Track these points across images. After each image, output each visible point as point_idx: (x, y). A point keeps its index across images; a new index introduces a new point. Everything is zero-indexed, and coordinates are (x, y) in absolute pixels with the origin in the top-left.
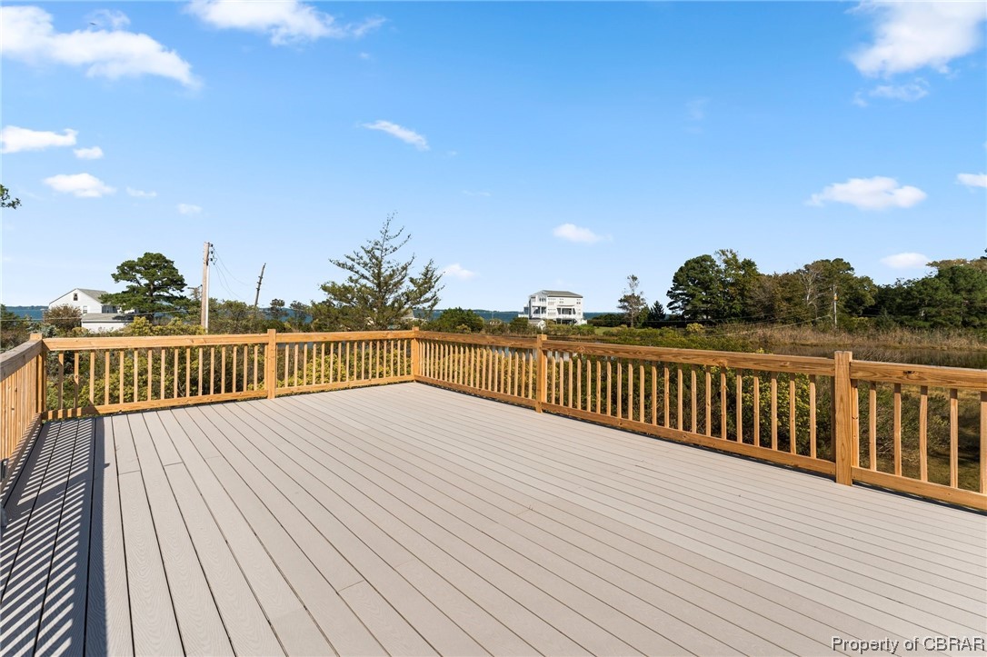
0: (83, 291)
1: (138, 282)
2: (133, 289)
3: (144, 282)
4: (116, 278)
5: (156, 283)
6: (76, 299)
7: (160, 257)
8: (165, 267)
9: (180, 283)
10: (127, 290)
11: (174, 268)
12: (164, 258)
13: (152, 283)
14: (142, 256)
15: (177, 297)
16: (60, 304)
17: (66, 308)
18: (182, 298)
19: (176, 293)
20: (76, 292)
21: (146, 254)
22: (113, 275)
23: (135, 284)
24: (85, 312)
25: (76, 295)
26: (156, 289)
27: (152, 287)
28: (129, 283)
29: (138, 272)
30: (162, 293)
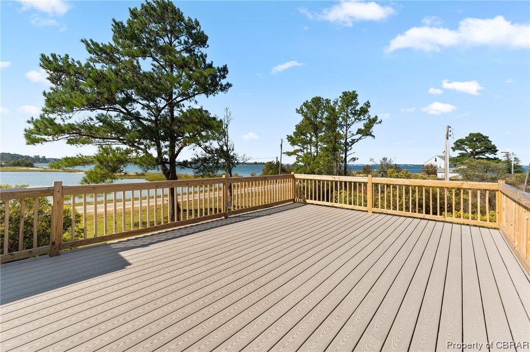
0: (438, 156)
1: (466, 151)
2: (462, 155)
3: (469, 150)
4: (454, 149)
5: (477, 150)
6: (436, 161)
7: (479, 135)
8: (483, 140)
9: (494, 150)
10: (459, 155)
11: (489, 141)
12: (482, 135)
13: (474, 150)
14: (468, 136)
15: (492, 159)
16: (429, 163)
17: (431, 165)
18: (495, 159)
19: (492, 156)
20: (436, 157)
21: (470, 134)
22: (452, 148)
23: (464, 152)
24: (440, 167)
25: (436, 159)
26: (477, 153)
27: (474, 153)
28: (461, 152)
29: (466, 145)
30: (481, 156)
